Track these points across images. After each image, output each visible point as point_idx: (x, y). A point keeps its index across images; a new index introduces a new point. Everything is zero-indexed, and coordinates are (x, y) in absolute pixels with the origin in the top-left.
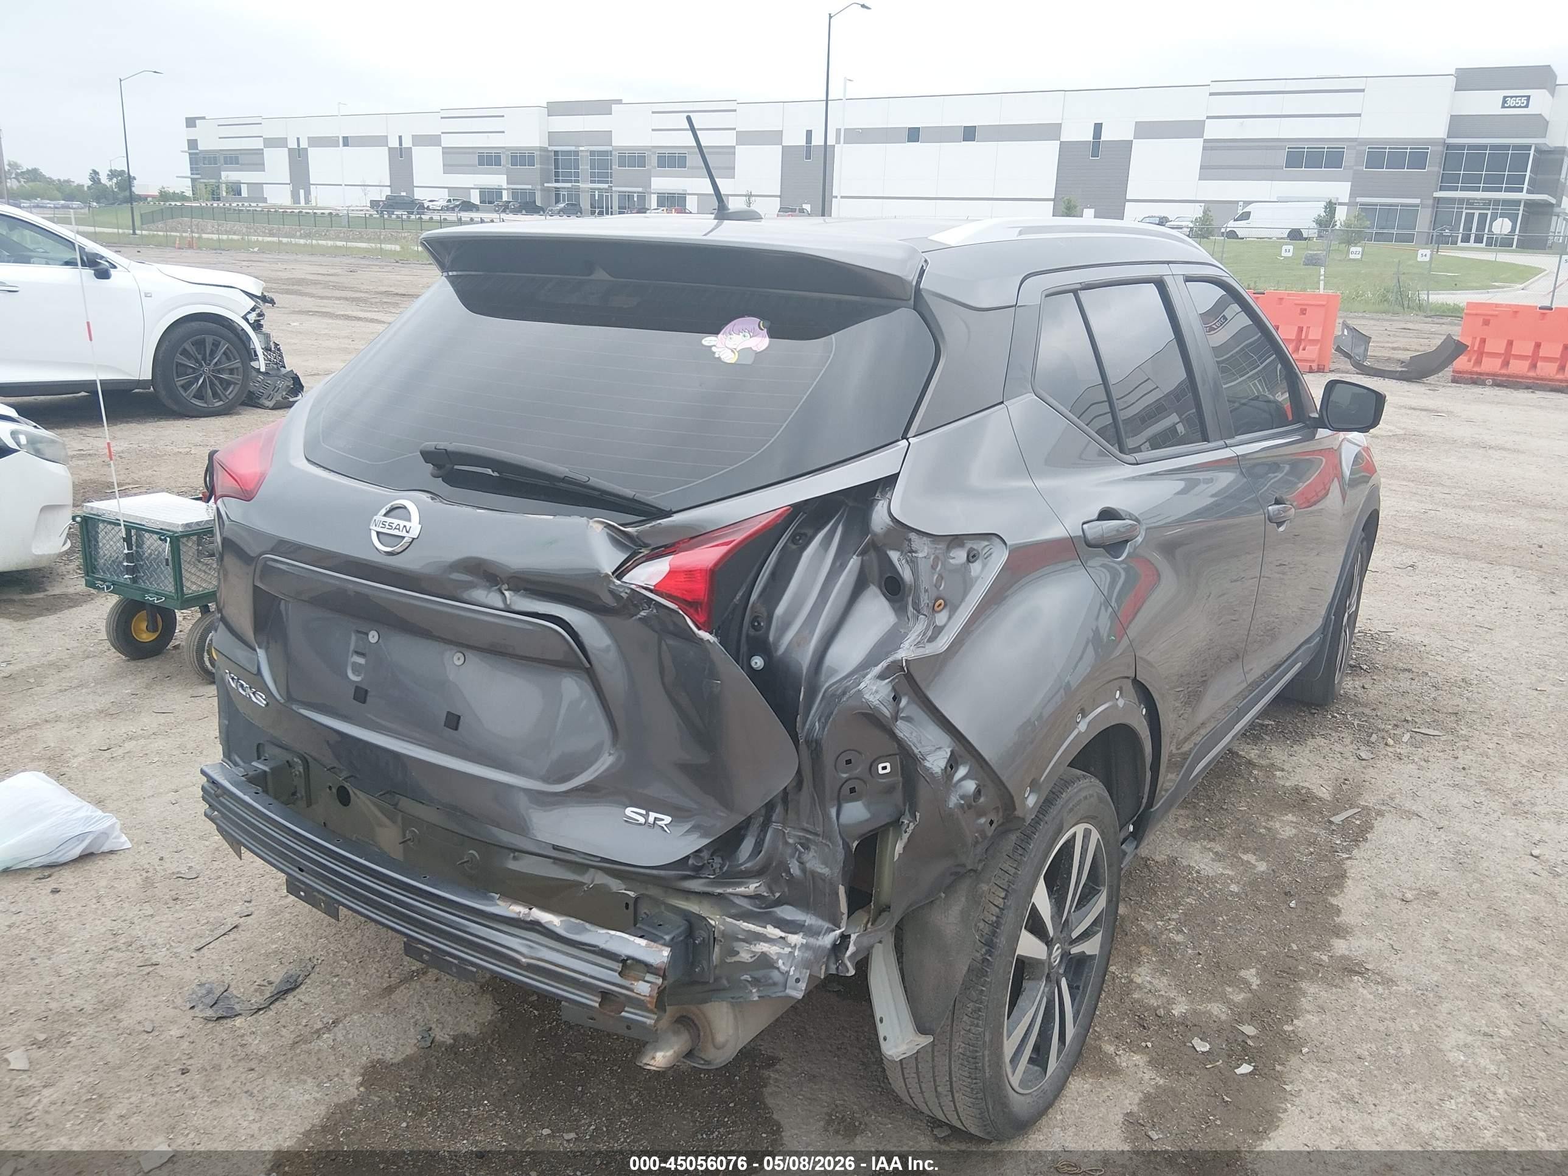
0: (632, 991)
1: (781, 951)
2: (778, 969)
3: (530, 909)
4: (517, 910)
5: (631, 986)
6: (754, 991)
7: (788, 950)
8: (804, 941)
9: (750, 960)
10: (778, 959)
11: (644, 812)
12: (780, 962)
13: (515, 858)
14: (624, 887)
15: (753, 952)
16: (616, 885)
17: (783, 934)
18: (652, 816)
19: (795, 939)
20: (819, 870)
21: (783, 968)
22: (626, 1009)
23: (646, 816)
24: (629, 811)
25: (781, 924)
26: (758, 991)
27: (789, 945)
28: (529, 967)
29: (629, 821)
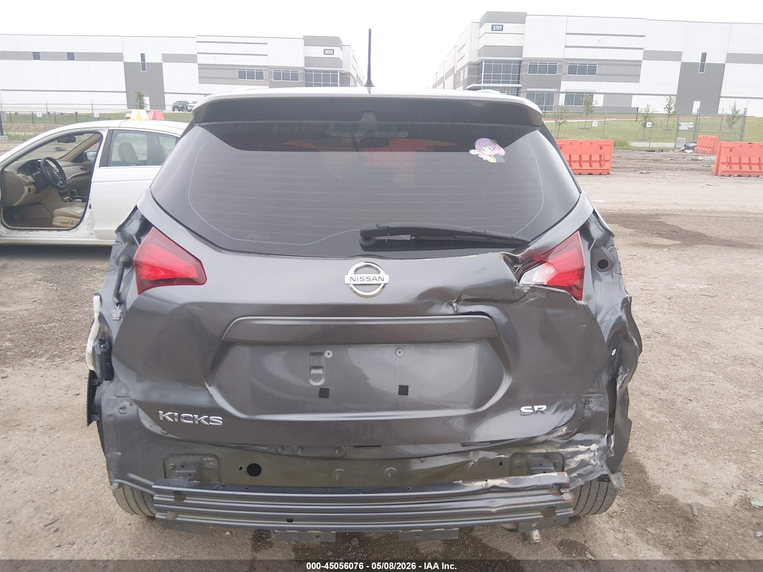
0: (564, 500)
1: (590, 455)
2: (592, 464)
3: (486, 481)
4: (479, 485)
5: (562, 498)
6: (580, 480)
7: (592, 454)
8: (598, 447)
9: (575, 466)
10: (590, 461)
11: (530, 407)
12: (592, 461)
13: (422, 462)
14: (496, 454)
15: (576, 461)
16: (492, 455)
17: (587, 447)
18: (536, 408)
19: (594, 447)
20: (600, 410)
21: (594, 463)
22: (556, 511)
23: (533, 409)
24: (523, 409)
25: (583, 443)
26: (582, 479)
27: (592, 451)
28: (498, 513)
29: (525, 414)
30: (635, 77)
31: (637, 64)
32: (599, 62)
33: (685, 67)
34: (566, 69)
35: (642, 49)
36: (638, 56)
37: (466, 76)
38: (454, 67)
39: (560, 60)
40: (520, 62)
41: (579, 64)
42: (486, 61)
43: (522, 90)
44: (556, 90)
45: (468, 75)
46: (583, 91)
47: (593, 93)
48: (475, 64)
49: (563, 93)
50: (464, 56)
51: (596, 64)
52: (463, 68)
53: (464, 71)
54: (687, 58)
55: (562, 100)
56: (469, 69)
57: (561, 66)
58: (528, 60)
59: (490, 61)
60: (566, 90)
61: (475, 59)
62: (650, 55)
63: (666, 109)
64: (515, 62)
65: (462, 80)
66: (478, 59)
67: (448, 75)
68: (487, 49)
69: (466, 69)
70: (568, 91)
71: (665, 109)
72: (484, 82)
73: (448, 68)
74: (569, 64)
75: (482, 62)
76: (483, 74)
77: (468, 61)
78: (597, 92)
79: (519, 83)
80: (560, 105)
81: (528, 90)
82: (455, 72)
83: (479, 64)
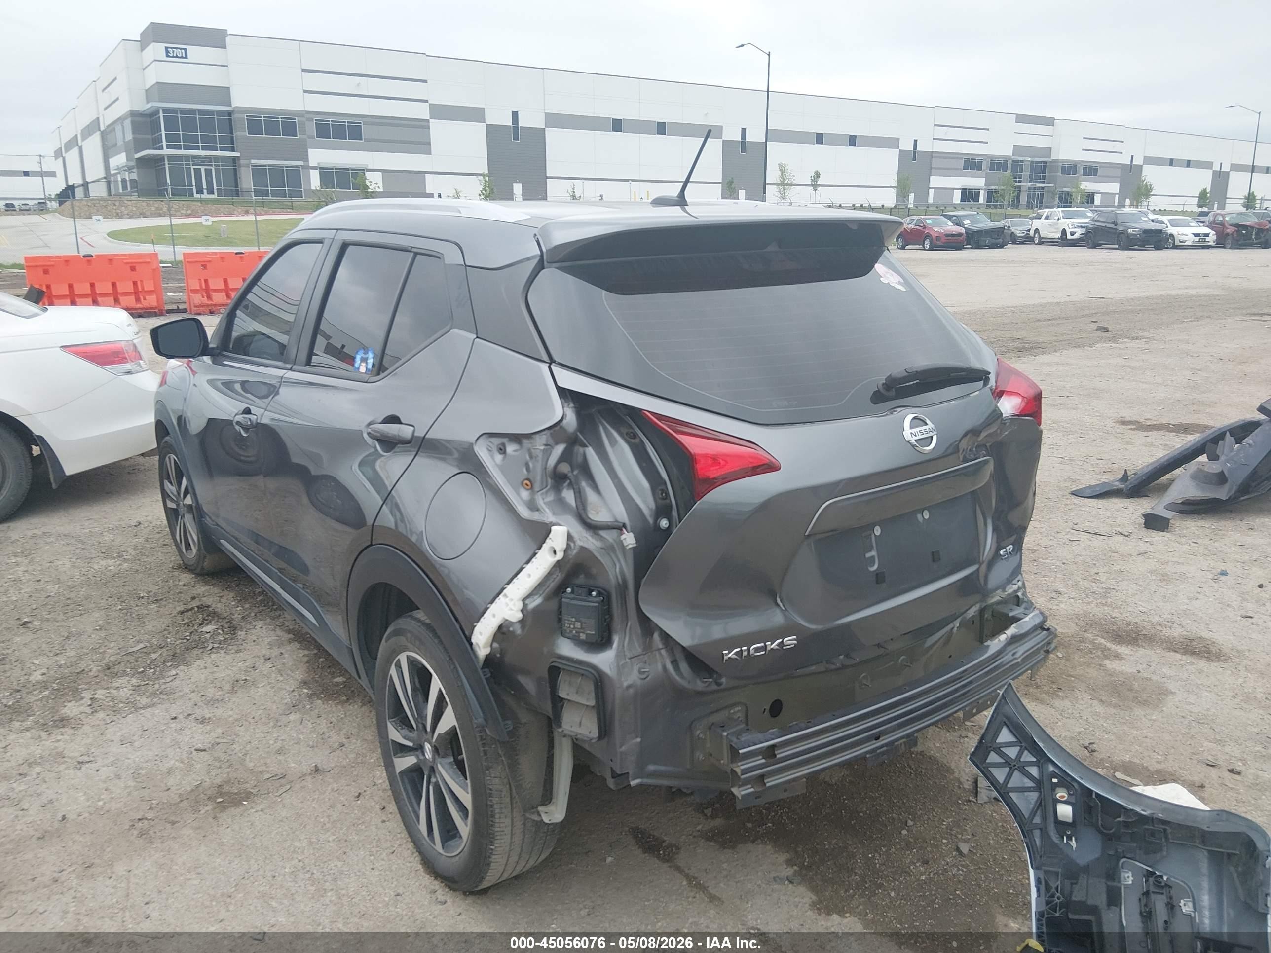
30: (423, 146)
31: (424, 125)
32: (364, 120)
33: (493, 131)
34: (312, 129)
35: (426, 101)
36: (421, 112)
37: (129, 136)
38: (98, 119)
39: (300, 114)
40: (230, 114)
41: (332, 121)
42: (165, 110)
43: (242, 162)
44: (301, 163)
45: (133, 133)
46: (347, 167)
47: (363, 170)
48: (142, 115)
49: (314, 168)
50: (117, 99)
51: (360, 123)
52: (121, 120)
53: (123, 126)
54: (493, 118)
55: (315, 181)
56: (133, 123)
57: (302, 124)
58: (243, 110)
59: (174, 111)
60: (318, 163)
61: (143, 106)
62: (441, 112)
63: (482, 197)
64: (220, 113)
65: (120, 143)
66: (149, 105)
67: (88, 131)
68: (162, 89)
69: (128, 123)
70: (322, 166)
71: (480, 195)
72: (169, 147)
73: (85, 120)
74: (316, 120)
75: (158, 112)
76: (163, 132)
77: (129, 109)
78: (369, 167)
79: (233, 150)
80: (313, 188)
81: (254, 162)
82: (102, 128)
83: (152, 115)
